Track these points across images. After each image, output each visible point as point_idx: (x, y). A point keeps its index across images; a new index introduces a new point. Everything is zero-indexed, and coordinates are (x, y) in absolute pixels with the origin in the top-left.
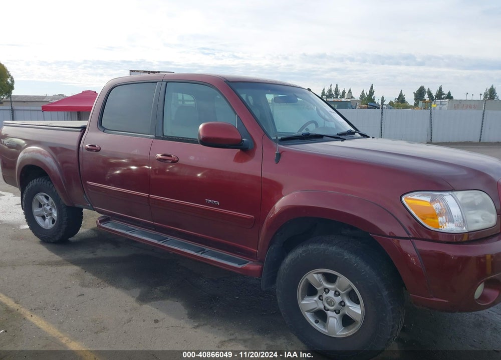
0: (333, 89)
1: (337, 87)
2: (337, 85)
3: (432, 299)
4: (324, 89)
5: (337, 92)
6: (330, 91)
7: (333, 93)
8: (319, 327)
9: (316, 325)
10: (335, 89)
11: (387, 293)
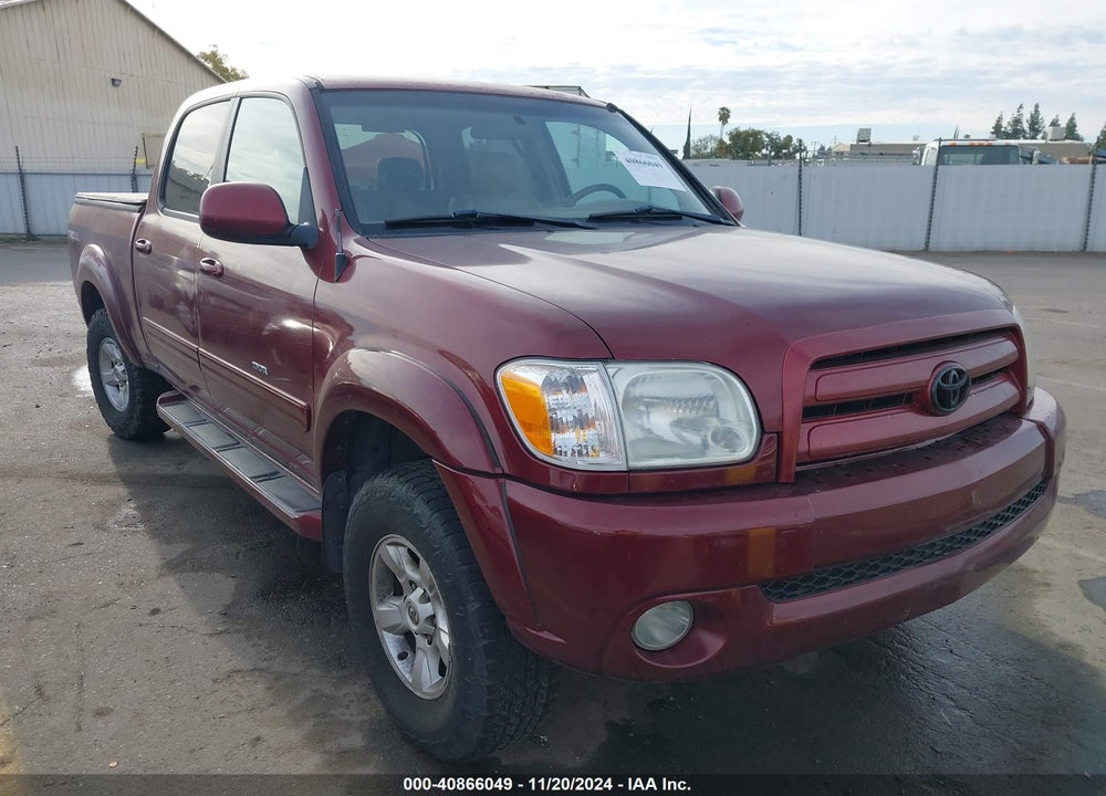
0: (1026, 117)
1: (1036, 111)
2: (1037, 106)
3: (540, 634)
4: (1000, 119)
5: (1037, 123)
6: (1017, 121)
7: (1026, 126)
8: (401, 667)
9: (398, 662)
10: (1032, 116)
11: (476, 605)
